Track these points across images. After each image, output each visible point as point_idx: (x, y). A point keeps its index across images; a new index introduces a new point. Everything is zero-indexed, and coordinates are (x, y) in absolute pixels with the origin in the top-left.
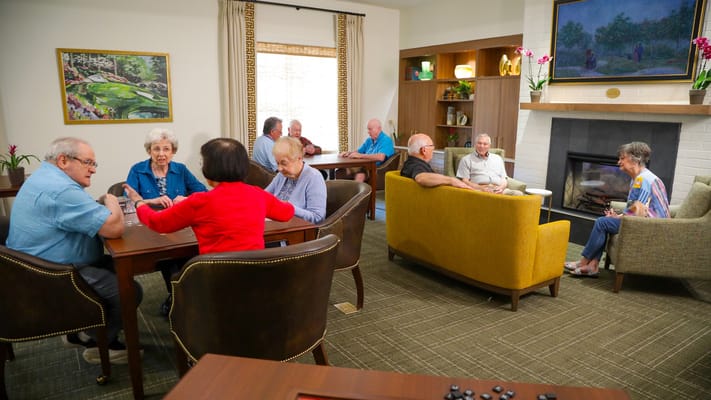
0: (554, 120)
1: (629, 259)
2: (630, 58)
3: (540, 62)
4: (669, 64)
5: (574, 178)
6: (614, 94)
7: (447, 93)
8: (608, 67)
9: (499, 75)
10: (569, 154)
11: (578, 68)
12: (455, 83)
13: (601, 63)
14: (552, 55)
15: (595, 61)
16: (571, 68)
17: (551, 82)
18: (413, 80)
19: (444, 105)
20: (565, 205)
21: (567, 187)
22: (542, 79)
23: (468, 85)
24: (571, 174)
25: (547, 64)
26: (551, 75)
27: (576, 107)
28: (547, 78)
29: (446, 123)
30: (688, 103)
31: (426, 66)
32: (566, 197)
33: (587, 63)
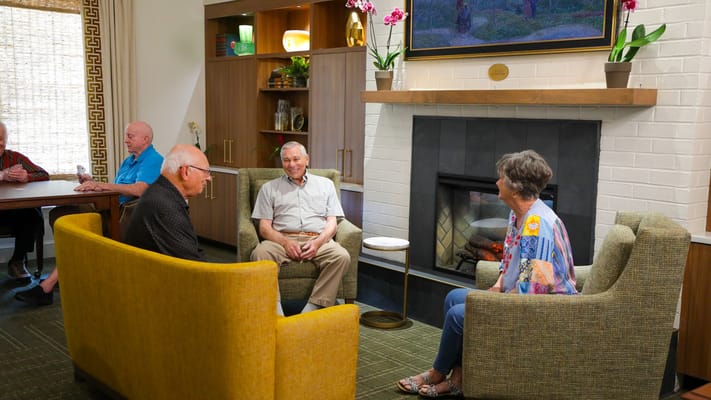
0: (416, 119)
1: (483, 373)
2: (519, 11)
3: (388, 21)
4: (577, 19)
5: (455, 216)
6: (498, 73)
7: (275, 76)
8: (488, 27)
9: (346, 45)
10: (441, 176)
11: (446, 31)
12: (285, 59)
13: (479, 21)
14: (408, 9)
15: (469, 19)
16: (436, 31)
17: (409, 55)
18: (227, 56)
19: (271, 97)
20: (438, 265)
21: (440, 233)
22: (393, 50)
23: (303, 62)
24: (446, 211)
25: (400, 25)
26: (407, 43)
27: (440, 97)
28: (402, 49)
29: (273, 128)
30: (603, 85)
31: (246, 31)
32: (441, 250)
33: (458, 22)
